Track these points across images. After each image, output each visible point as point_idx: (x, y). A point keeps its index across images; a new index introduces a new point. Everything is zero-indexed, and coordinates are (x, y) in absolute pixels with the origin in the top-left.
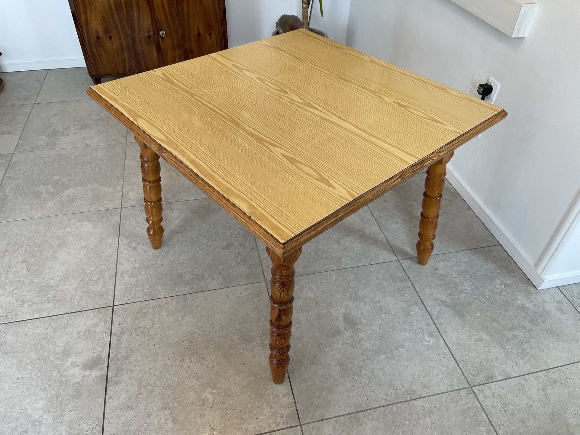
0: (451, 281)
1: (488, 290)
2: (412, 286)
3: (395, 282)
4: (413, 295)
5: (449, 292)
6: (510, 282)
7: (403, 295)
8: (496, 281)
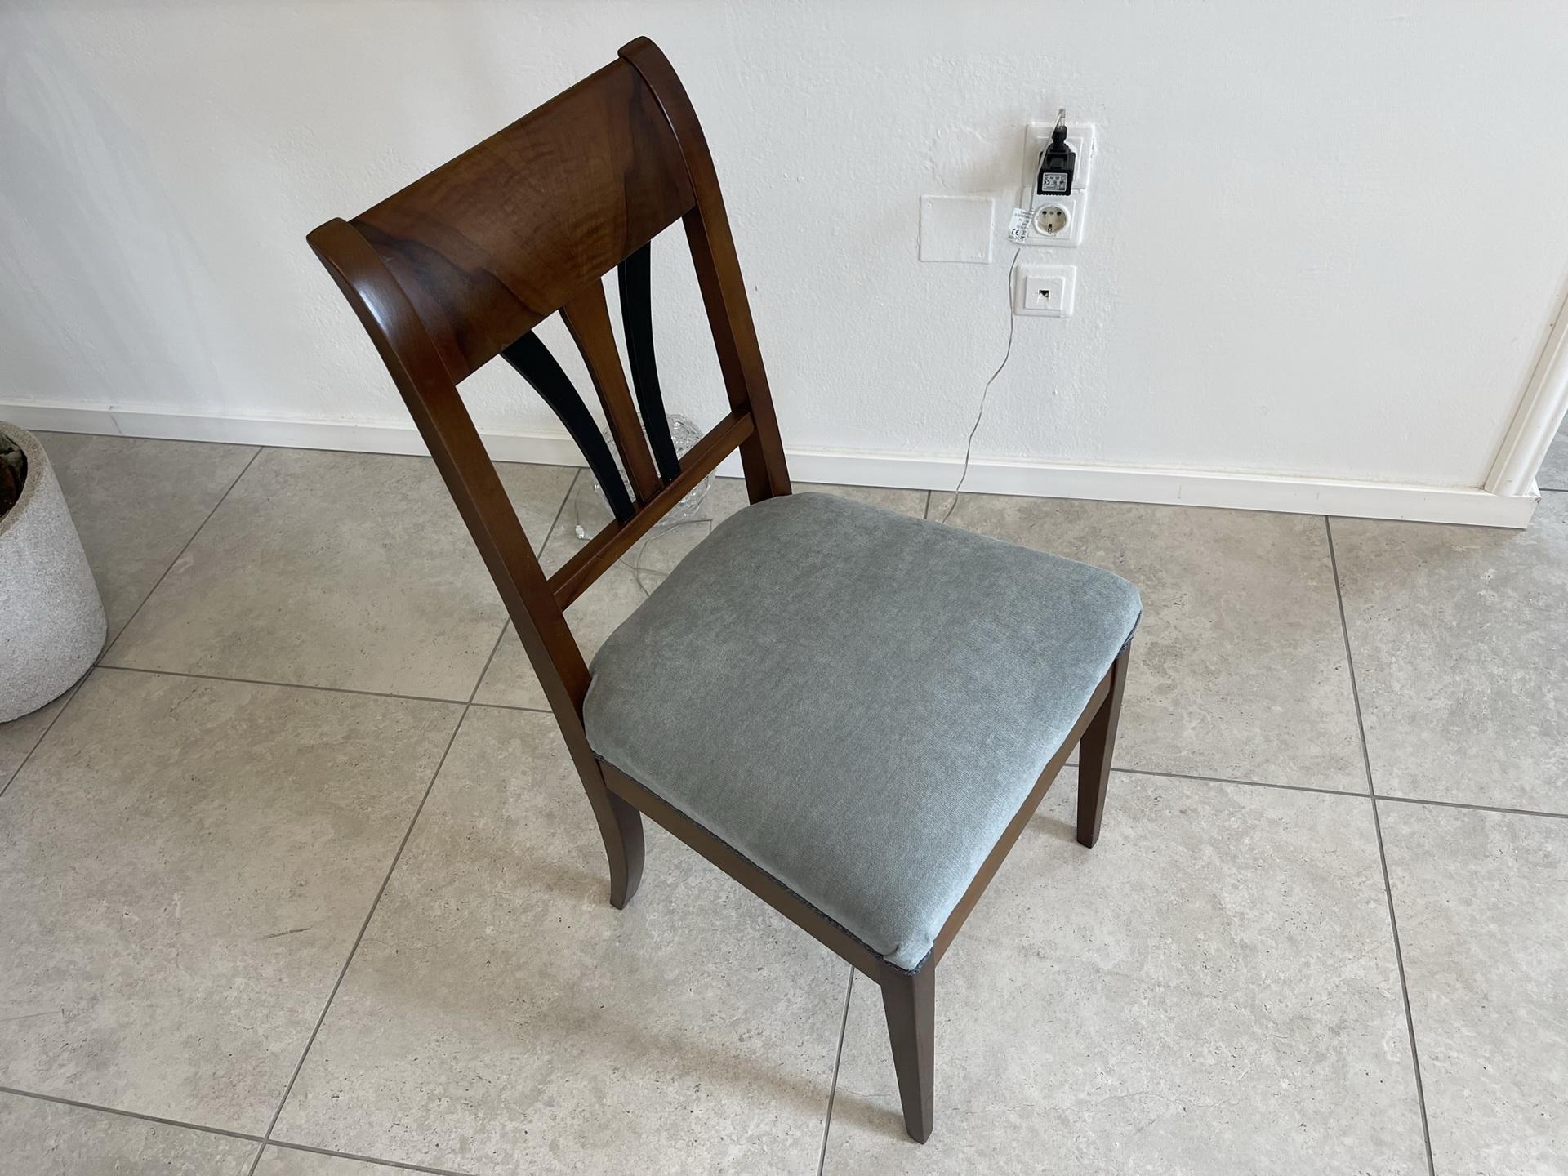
0: (1485, 702)
1: (1527, 632)
2: (1509, 816)
3: (1487, 857)
4: (1549, 831)
5: (1535, 728)
6: (1491, 570)
7: (1550, 859)
8: (1484, 596)
